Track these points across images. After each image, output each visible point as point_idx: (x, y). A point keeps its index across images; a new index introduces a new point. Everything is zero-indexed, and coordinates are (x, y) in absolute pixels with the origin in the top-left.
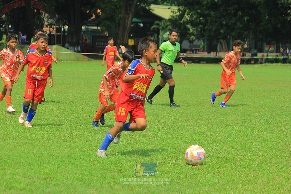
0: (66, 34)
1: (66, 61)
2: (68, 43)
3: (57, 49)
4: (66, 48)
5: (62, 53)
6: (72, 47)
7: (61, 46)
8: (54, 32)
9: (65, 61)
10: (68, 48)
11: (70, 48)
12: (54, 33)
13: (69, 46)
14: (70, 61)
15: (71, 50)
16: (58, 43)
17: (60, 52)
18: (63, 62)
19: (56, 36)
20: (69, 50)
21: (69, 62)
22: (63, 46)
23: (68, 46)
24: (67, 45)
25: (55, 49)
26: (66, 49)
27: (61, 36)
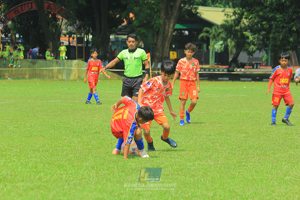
0: (90, 45)
3: (78, 65)
7: (83, 60)
8: (74, 42)
12: (74, 44)
16: (80, 57)
17: (83, 69)
19: (77, 48)
22: (86, 60)
27: (84, 48)
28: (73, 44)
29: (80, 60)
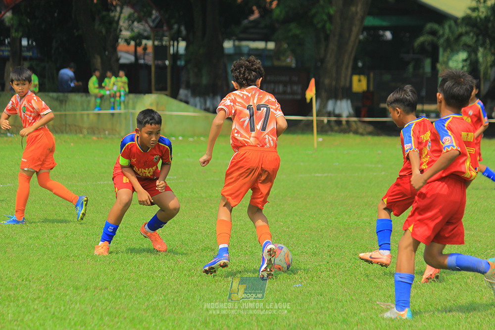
0: (181, 63)
1: (183, 136)
2: (188, 87)
3: (158, 105)
4: (181, 100)
5: (171, 116)
6: (197, 99)
7: (167, 95)
8: (146, 57)
9: (180, 138)
10: (187, 102)
11: (191, 100)
12: (148, 60)
13: (189, 95)
14: (193, 136)
15: (195, 106)
16: (160, 88)
17: (167, 113)
19: (153, 69)
20: (191, 108)
21: (191, 139)
22: (174, 95)
23: (186, 96)
24: (183, 92)
26: (183, 105)
27: (169, 70)
28: (144, 59)
29: (161, 94)
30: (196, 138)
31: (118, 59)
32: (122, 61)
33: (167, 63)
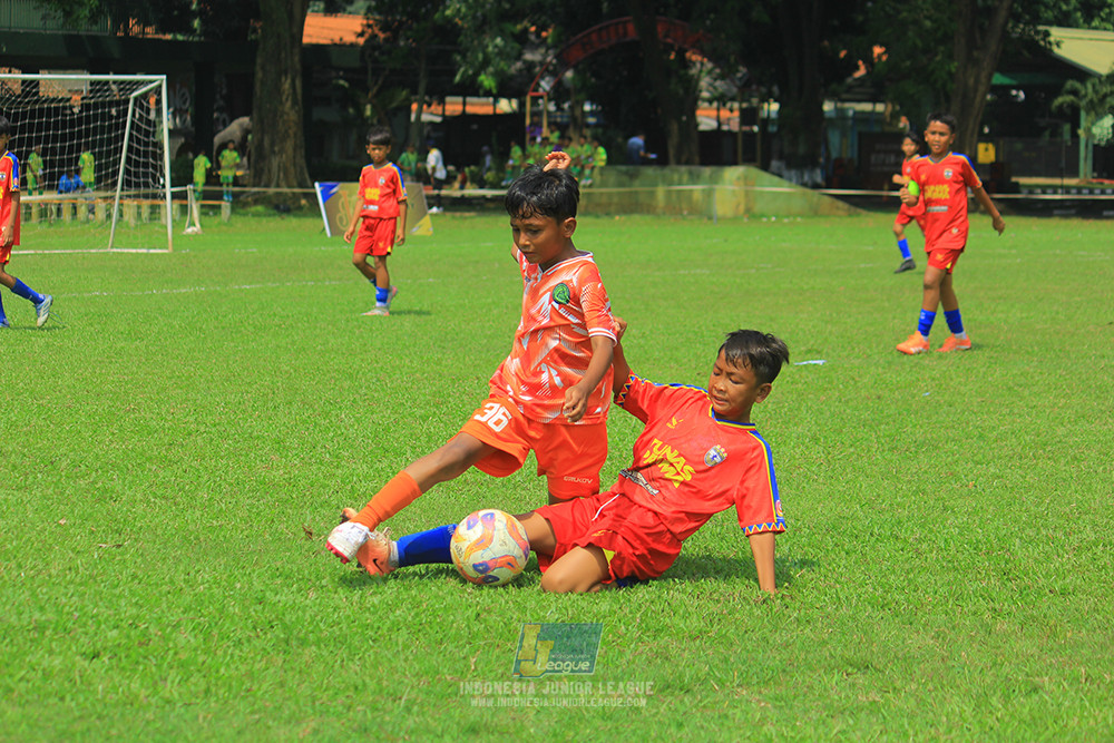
0: (773, 129)
1: (777, 217)
2: (781, 158)
3: (746, 178)
4: (773, 174)
5: (762, 193)
6: (793, 173)
7: (757, 167)
8: (732, 122)
9: (773, 219)
10: (780, 176)
11: (785, 173)
12: (733, 125)
13: (783, 167)
14: (787, 216)
15: (790, 180)
16: (749, 159)
17: (758, 189)
18: (764, 220)
19: (740, 137)
20: (785, 183)
21: (786, 221)
22: (765, 167)
23: (779, 168)
24: (775, 164)
25: (738, 178)
26: (776, 179)
27: (759, 137)
28: (728, 124)
29: (749, 166)
30: (791, 219)
31: (697, 125)
32: (702, 127)
33: (756, 129)
